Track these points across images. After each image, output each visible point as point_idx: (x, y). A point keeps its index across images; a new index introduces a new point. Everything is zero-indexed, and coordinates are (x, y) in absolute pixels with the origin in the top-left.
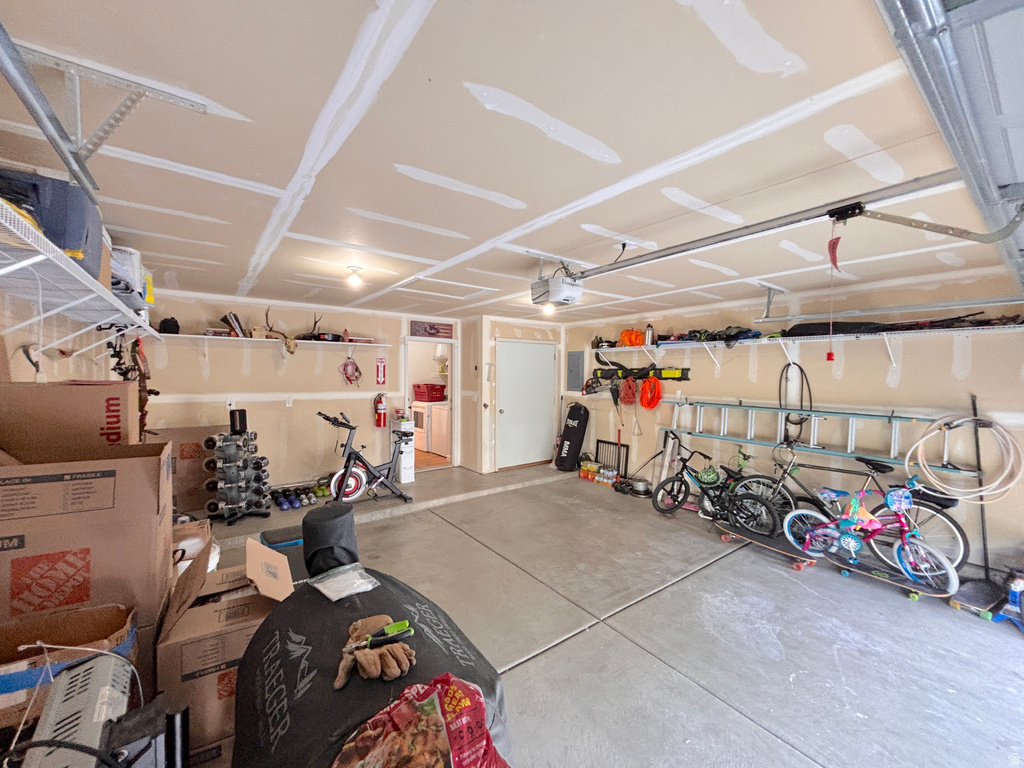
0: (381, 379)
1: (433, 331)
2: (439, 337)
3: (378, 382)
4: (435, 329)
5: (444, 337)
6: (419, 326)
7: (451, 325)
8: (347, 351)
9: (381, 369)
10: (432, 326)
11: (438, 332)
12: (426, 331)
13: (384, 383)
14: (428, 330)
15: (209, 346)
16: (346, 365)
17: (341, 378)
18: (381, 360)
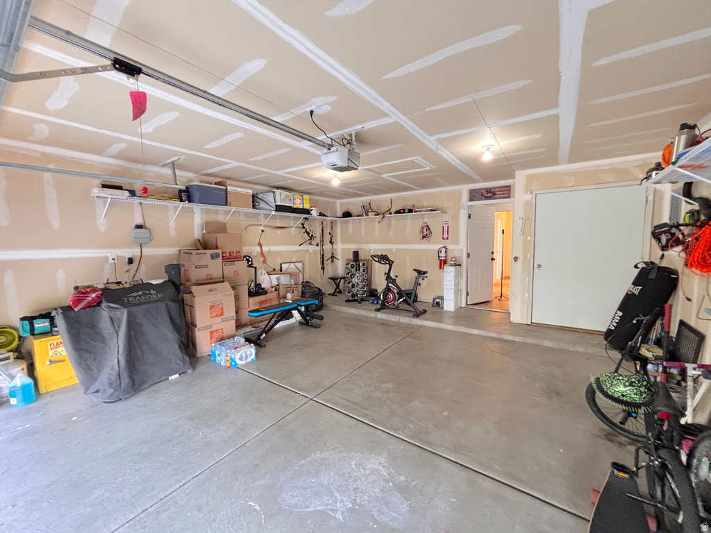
0: (445, 236)
1: (489, 195)
2: (496, 198)
3: (443, 238)
4: (491, 192)
5: (500, 198)
6: (478, 193)
7: (510, 186)
8: (423, 218)
9: (446, 229)
10: (489, 190)
11: (495, 194)
12: (482, 195)
13: (447, 239)
14: (485, 194)
15: (365, 222)
16: (423, 228)
17: (420, 236)
18: (446, 223)
